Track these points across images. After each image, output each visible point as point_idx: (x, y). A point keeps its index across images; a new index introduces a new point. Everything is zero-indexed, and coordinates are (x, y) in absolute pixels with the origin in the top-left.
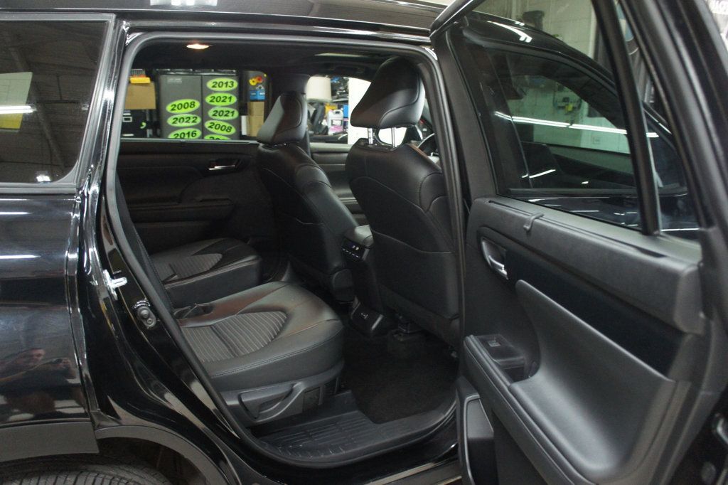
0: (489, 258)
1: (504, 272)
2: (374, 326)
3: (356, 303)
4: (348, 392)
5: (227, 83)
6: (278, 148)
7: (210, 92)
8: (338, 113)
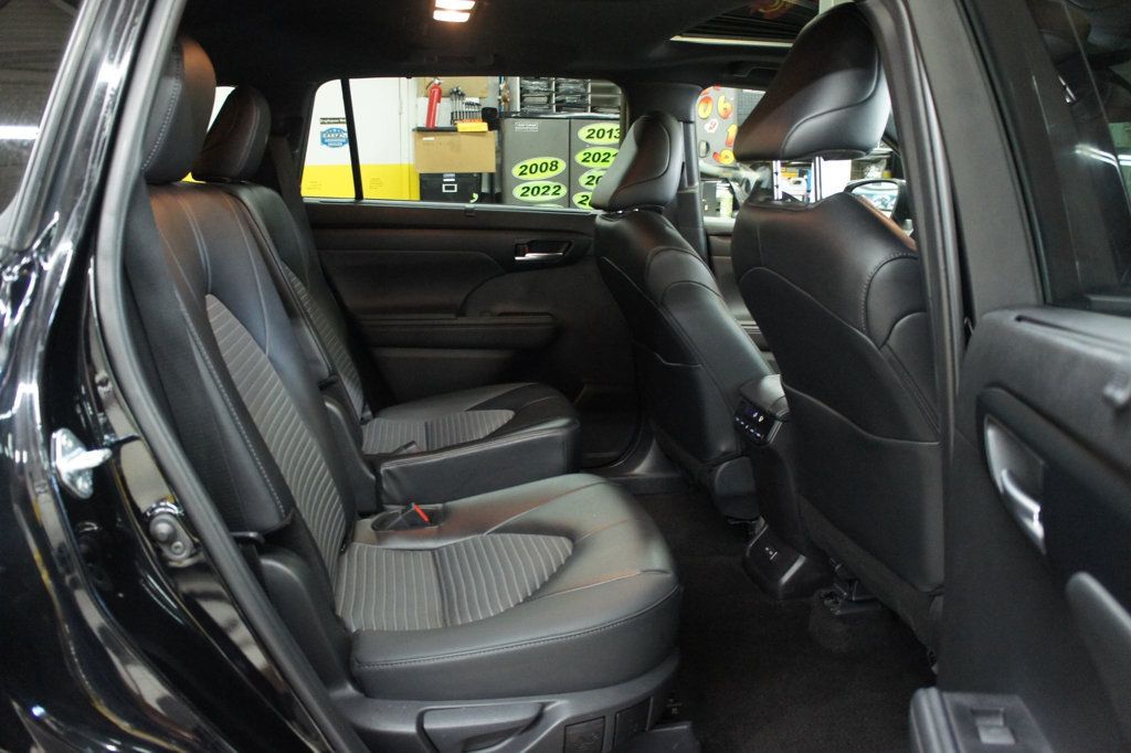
0: (1003, 478)
1: (1036, 528)
2: (786, 578)
3: (761, 526)
4: (684, 727)
5: (611, 131)
6: (623, 217)
7: (584, 145)
8: (799, 182)
